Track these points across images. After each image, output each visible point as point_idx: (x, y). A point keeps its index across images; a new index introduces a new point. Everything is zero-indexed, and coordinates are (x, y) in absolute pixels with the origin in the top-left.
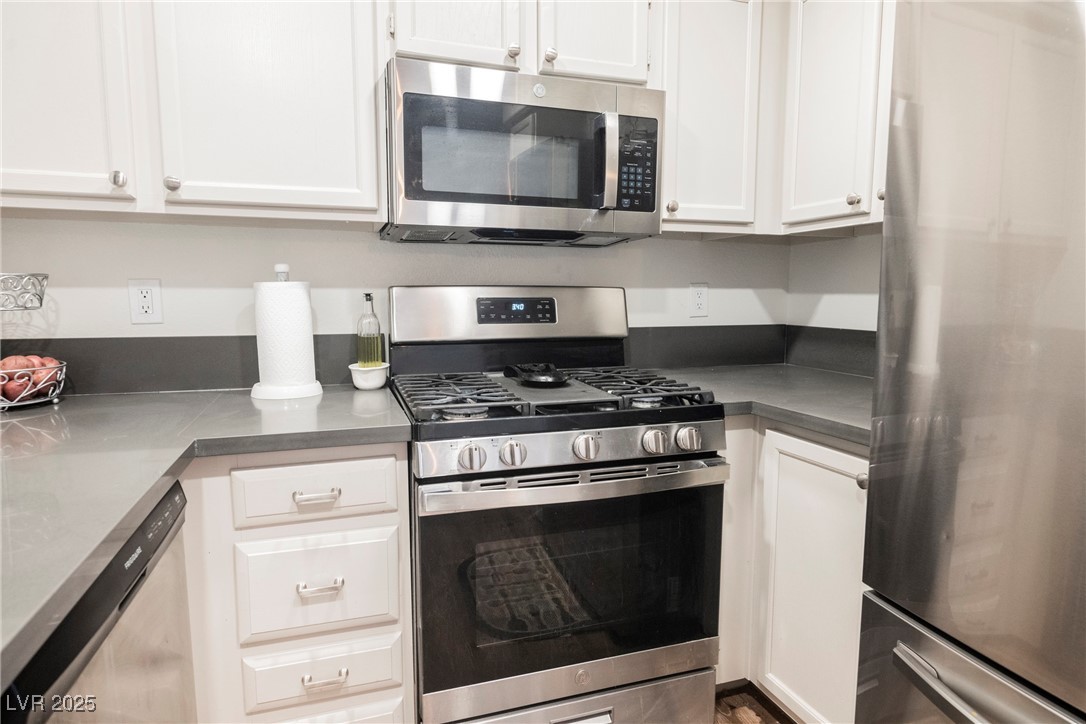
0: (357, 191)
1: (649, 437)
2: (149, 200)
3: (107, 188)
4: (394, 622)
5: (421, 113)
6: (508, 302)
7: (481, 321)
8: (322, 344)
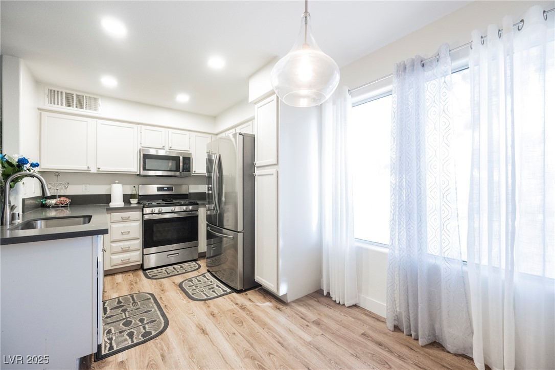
0: (133, 169)
1: (184, 208)
2: (93, 170)
3: (86, 168)
4: (139, 239)
5: (146, 157)
6: (164, 188)
7: (158, 191)
8: (125, 196)
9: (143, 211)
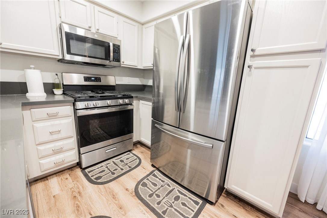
0: (54, 51)
1: (121, 101)
4: (72, 137)
6: (91, 77)
7: (85, 81)
8: (45, 85)
9: (74, 105)
